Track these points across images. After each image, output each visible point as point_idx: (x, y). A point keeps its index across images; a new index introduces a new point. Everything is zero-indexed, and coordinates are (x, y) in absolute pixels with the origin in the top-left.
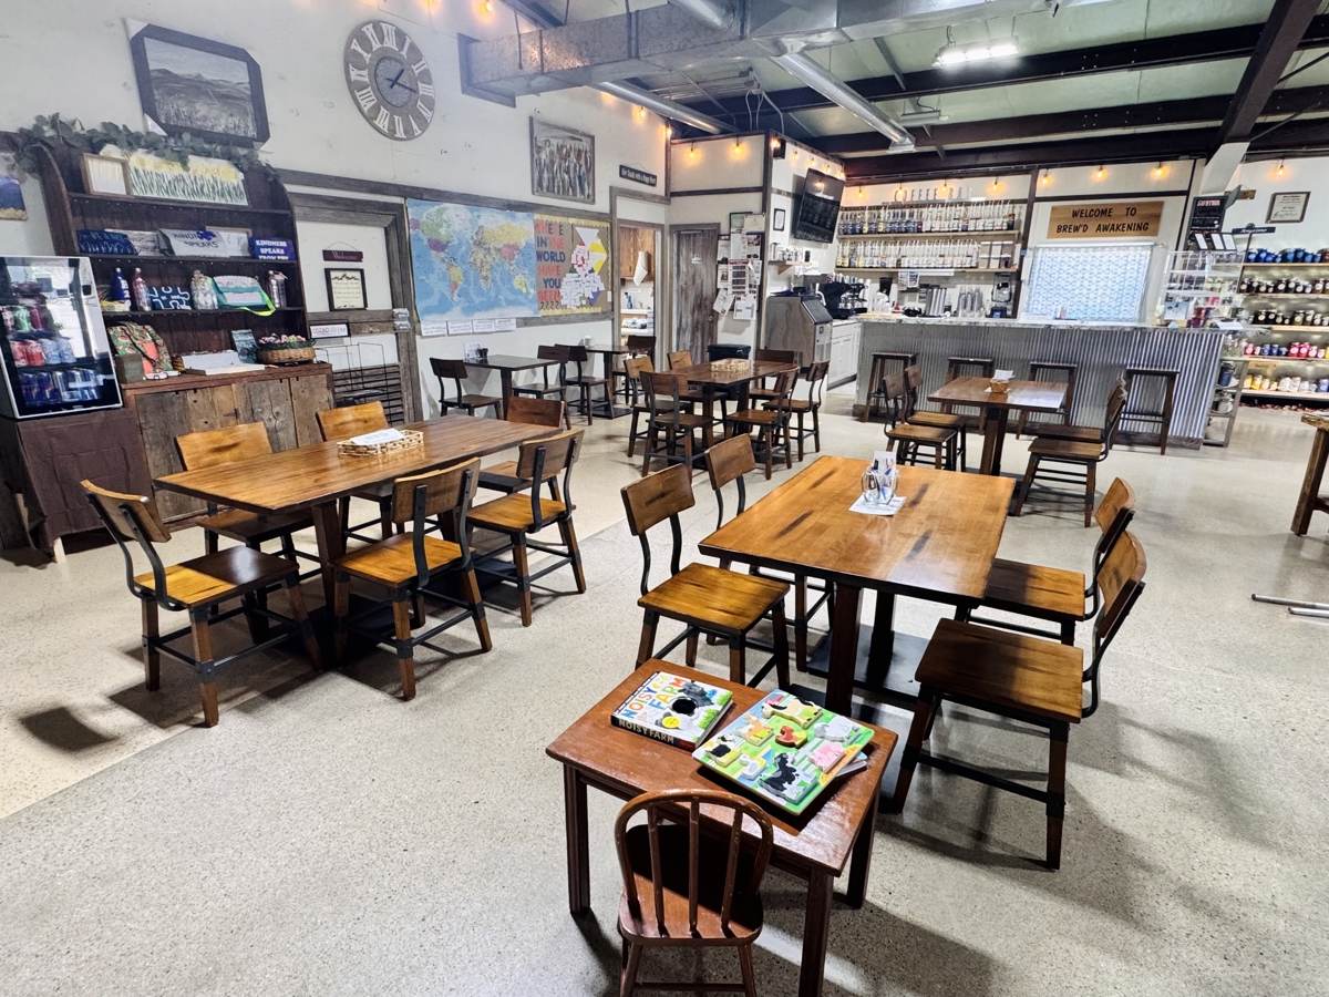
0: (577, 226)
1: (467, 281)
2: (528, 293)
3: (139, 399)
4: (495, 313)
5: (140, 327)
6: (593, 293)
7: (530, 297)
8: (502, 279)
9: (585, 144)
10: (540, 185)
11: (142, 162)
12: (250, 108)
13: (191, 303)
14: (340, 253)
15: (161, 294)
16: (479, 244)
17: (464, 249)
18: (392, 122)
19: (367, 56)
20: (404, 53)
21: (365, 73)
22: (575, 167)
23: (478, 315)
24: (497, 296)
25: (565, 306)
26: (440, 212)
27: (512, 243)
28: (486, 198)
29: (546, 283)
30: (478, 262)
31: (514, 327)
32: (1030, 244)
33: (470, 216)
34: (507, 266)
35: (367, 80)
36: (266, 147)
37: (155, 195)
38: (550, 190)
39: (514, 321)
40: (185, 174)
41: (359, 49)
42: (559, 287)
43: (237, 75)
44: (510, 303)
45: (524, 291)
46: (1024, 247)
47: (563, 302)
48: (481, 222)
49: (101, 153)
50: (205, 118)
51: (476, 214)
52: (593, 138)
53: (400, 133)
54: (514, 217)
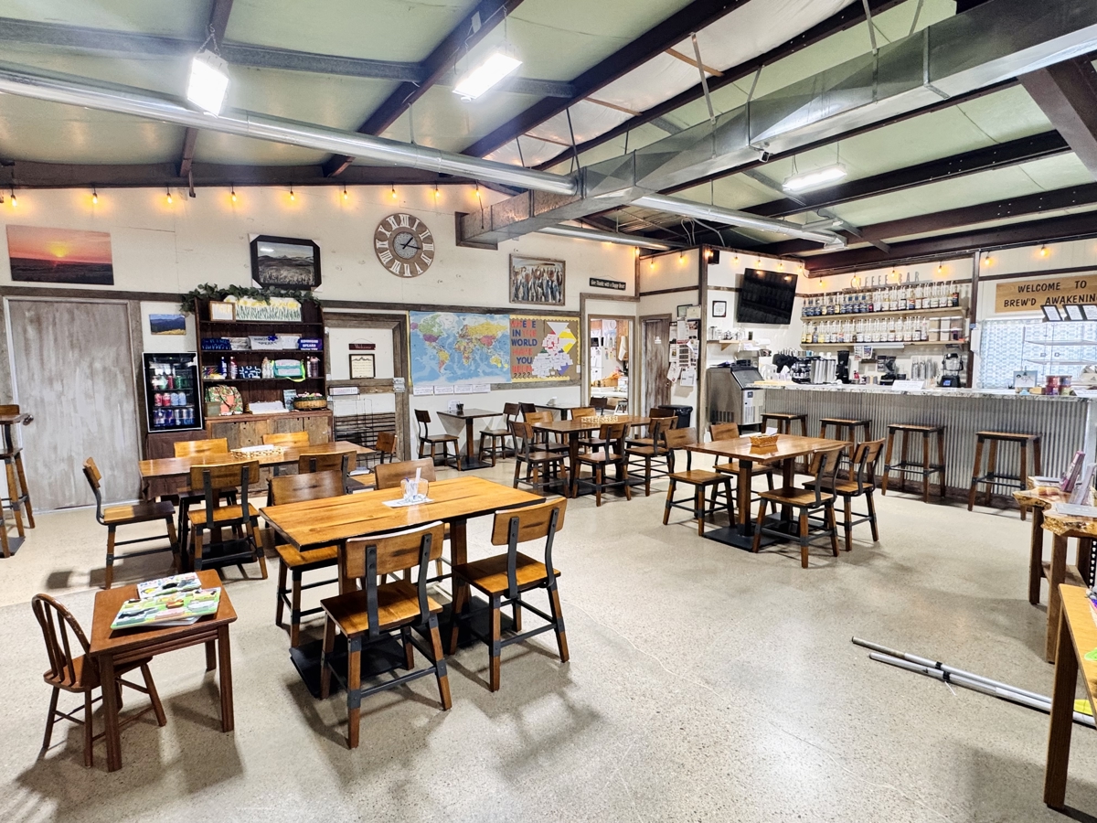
0: (549, 321)
1: (452, 360)
2: (503, 367)
3: (214, 426)
4: (474, 381)
5: (228, 388)
6: (562, 367)
7: (505, 370)
8: (481, 359)
9: (558, 267)
10: (516, 296)
11: (245, 303)
12: (312, 269)
13: (261, 375)
14: (359, 345)
15: (245, 370)
16: (463, 336)
17: (450, 340)
18: (402, 268)
19: (388, 234)
20: (414, 229)
21: (386, 243)
22: (548, 282)
23: (459, 382)
24: (476, 369)
25: (536, 376)
26: (434, 318)
27: (490, 334)
28: (470, 307)
29: (519, 360)
30: (462, 348)
31: (489, 390)
32: (978, 318)
33: (457, 318)
34: (485, 350)
35: (387, 246)
36: (317, 289)
37: (249, 319)
38: (525, 299)
39: (489, 386)
40: (268, 307)
41: (383, 230)
42: (531, 362)
43: (307, 253)
44: (485, 374)
45: (500, 365)
46: (973, 321)
47: (533, 373)
48: (465, 323)
49: (225, 300)
50: (286, 277)
51: (461, 318)
52: (564, 263)
53: (408, 273)
54: (492, 318)
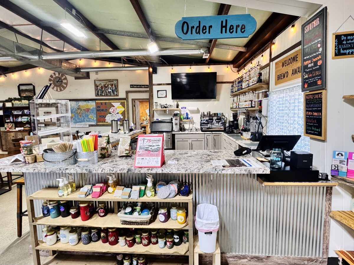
0: (112, 102)
1: (75, 117)
2: (94, 119)
5: (10, 124)
6: (118, 119)
9: (115, 82)
10: (98, 94)
12: (33, 92)
14: (47, 112)
18: (57, 88)
20: (60, 76)
22: (111, 88)
25: (107, 122)
28: (80, 99)
32: (270, 90)
34: (87, 113)
35: (52, 83)
37: (17, 106)
38: (101, 95)
39: (88, 125)
40: (21, 103)
41: (51, 78)
42: (105, 117)
43: (31, 87)
44: (87, 121)
49: (12, 102)
50: (26, 95)
51: (78, 103)
52: (117, 80)
53: (59, 90)
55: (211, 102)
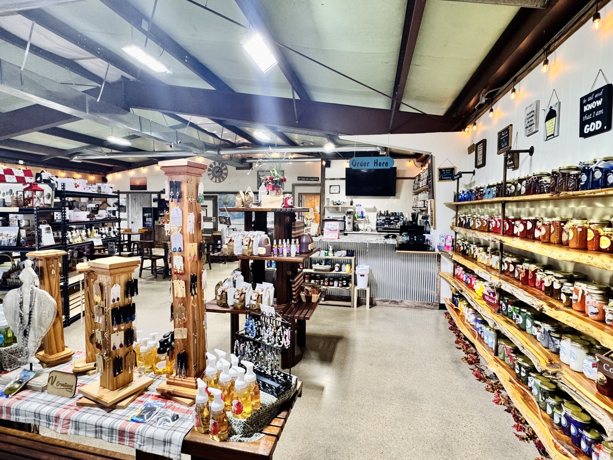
17: (233, 204)
18: (216, 180)
20: (220, 166)
26: (227, 197)
35: (211, 173)
41: (210, 168)
55: (390, 200)
